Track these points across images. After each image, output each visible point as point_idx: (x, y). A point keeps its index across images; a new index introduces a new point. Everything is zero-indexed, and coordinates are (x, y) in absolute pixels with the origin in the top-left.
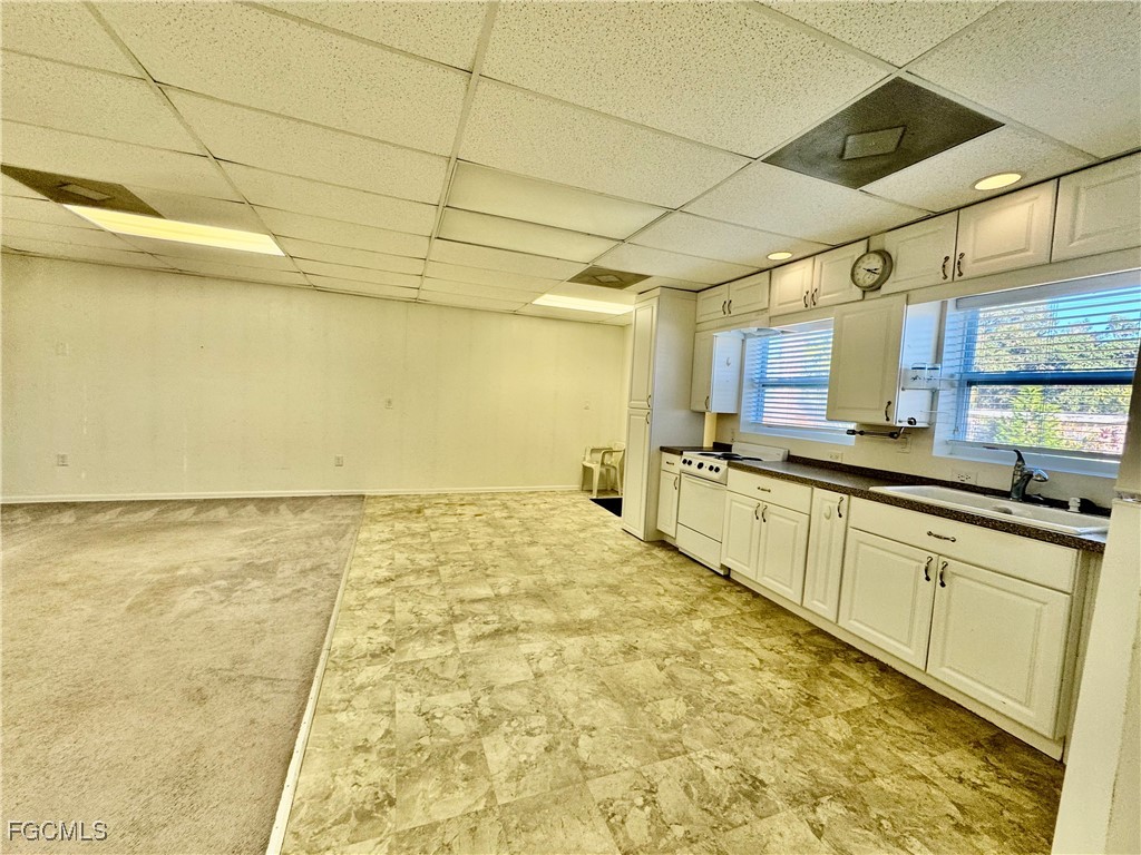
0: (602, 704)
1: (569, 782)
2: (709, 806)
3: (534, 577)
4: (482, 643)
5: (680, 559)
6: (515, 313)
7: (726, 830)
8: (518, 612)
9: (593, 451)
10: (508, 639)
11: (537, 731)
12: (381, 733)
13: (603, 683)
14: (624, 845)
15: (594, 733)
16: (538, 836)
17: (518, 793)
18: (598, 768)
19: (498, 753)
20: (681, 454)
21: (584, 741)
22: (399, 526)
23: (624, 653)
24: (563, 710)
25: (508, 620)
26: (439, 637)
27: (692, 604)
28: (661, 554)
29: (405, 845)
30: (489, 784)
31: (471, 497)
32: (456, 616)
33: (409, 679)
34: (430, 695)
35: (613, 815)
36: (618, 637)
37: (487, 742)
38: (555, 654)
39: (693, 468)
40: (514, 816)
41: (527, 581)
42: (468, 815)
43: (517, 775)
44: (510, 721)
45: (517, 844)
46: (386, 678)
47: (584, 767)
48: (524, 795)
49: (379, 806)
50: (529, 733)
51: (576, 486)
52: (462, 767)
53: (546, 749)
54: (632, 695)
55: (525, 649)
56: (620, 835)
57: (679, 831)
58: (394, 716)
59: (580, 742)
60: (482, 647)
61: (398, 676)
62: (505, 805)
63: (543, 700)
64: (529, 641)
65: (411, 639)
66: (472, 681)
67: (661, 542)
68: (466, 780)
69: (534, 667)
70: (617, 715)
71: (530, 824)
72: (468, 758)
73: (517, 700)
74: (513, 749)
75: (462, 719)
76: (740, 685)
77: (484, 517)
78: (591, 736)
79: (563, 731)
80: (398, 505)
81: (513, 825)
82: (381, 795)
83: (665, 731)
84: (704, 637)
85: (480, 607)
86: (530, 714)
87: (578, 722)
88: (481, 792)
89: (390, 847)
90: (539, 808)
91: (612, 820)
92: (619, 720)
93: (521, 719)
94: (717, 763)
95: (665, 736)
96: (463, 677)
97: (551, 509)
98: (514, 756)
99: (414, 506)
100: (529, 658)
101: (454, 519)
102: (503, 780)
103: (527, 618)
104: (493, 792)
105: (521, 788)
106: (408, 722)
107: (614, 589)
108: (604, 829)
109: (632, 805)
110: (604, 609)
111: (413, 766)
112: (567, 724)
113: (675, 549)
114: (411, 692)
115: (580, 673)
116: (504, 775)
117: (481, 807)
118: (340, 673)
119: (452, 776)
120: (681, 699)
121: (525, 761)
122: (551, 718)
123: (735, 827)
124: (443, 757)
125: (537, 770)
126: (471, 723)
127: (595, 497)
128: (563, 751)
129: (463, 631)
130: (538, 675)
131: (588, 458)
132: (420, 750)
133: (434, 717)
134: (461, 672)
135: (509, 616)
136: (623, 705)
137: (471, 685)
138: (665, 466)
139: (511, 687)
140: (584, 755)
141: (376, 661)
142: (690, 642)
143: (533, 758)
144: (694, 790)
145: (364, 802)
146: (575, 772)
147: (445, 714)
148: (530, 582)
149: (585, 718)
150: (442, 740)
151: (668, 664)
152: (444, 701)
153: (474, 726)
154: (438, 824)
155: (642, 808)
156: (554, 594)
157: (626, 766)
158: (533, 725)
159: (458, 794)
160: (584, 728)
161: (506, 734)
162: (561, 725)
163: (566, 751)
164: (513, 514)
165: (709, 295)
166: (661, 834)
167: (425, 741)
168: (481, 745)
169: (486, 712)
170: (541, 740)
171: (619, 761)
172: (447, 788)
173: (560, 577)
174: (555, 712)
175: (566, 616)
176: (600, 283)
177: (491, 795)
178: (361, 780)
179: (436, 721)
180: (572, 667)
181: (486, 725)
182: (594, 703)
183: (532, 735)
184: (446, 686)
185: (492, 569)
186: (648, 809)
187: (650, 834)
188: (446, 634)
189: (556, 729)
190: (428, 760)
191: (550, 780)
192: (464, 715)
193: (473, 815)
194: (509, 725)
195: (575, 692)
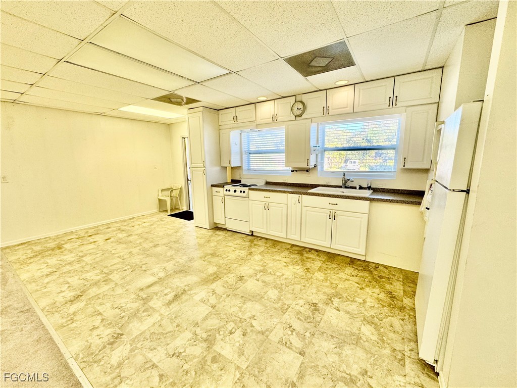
0: (249, 305)
1: (263, 342)
2: (309, 321)
3: (171, 262)
4: (173, 305)
5: (230, 233)
6: (101, 114)
7: (318, 325)
8: (179, 282)
9: (162, 190)
10: (184, 297)
11: (234, 330)
12: (157, 379)
13: (242, 297)
14: (297, 351)
15: (255, 318)
16: (269, 369)
17: (248, 359)
18: (267, 330)
19: (226, 349)
20: (224, 187)
21: (254, 323)
22: (53, 261)
23: (240, 280)
24: (237, 315)
25: (177, 288)
26: (145, 314)
27: (248, 250)
30: (233, 364)
31: (93, 230)
32: (146, 299)
33: (147, 344)
34: (168, 344)
35: (286, 343)
36: (232, 275)
37: (217, 348)
38: (213, 294)
39: (232, 193)
40: (254, 369)
41: (170, 266)
43: (241, 353)
44: (219, 333)
45: (265, 380)
46: (132, 350)
47: (263, 333)
48: (251, 358)
50: (231, 333)
52: (215, 365)
53: (243, 335)
54: (257, 296)
55: (197, 298)
56: (294, 349)
57: (308, 334)
58: (157, 367)
60: (175, 307)
61: (139, 345)
62: (247, 368)
63: (225, 316)
64: (196, 294)
65: (128, 322)
66: (184, 325)
67: (217, 228)
68: (222, 370)
69: (208, 304)
70: (258, 306)
71: (262, 367)
72: (214, 360)
73: (214, 322)
74: (231, 344)
75: (196, 345)
76: (286, 274)
77: (112, 240)
78: (255, 320)
79: (243, 324)
80: (38, 248)
81: (257, 373)
83: (278, 303)
84: (263, 262)
85: (156, 288)
86: (225, 325)
87: (246, 316)
88: (233, 370)
90: (260, 359)
91: (287, 345)
92: (260, 307)
93: (223, 329)
94: (301, 305)
95: (279, 305)
96: (178, 326)
97: (151, 225)
98: (233, 346)
99: (52, 245)
100: (203, 301)
101: (92, 246)
102: (237, 359)
103: (186, 283)
104: (238, 366)
105: (247, 357)
106: (168, 365)
107: (214, 255)
108: (287, 350)
109: (289, 335)
110: (217, 265)
111: (191, 381)
112: (243, 320)
113: (225, 229)
114: (155, 349)
115: (230, 297)
116: (236, 356)
117: (238, 376)
118: (96, 365)
119: (214, 373)
120: (273, 288)
121: (240, 345)
122: (234, 321)
123: (319, 322)
124: (202, 368)
125: (247, 345)
126: (202, 345)
127: (169, 214)
128: (251, 332)
129: (155, 303)
130: (213, 307)
131: (160, 194)
132: (187, 372)
133: (180, 353)
134: (175, 325)
135: (175, 287)
136: (256, 301)
137: (185, 327)
138: (214, 193)
139: (206, 318)
140: (259, 329)
141: (115, 345)
142: (259, 265)
143: (241, 342)
144: (301, 318)
146: (260, 337)
147: (185, 348)
148: (172, 265)
149: (248, 314)
150: (194, 361)
151: (259, 277)
152: (180, 342)
153: (205, 345)
155: (292, 334)
156: (189, 267)
157: (275, 323)
158: (230, 329)
159: (224, 378)
160: (250, 318)
161: (222, 340)
162: (241, 322)
163: (252, 331)
164: (130, 233)
165: (227, 112)
166: (304, 339)
167: (186, 367)
168: (215, 351)
169: (204, 336)
170: (238, 333)
171: (272, 323)
172: (216, 379)
173: (185, 258)
174: (234, 318)
175: (203, 275)
176: (171, 102)
177: (238, 367)
179: (183, 354)
180: (225, 296)
181: (210, 341)
182: (245, 306)
183: (233, 333)
184: (173, 335)
185: (143, 266)
186: (294, 333)
187: (301, 341)
188: (149, 311)
189: (240, 325)
190: (196, 374)
191: (255, 346)
192: (195, 343)
193: (238, 381)
194: (220, 335)
195: (234, 305)
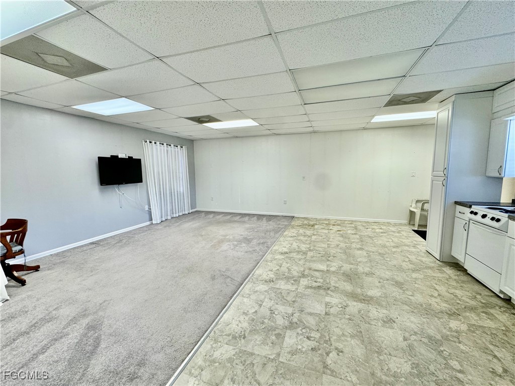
0: (354, 342)
1: (315, 370)
3: (352, 266)
4: (309, 290)
6: (364, 129)
8: (333, 281)
9: (418, 201)
10: (322, 292)
11: (312, 339)
12: (253, 311)
13: (361, 332)
15: (341, 354)
16: (288, 383)
17: (289, 360)
18: (333, 371)
19: (290, 339)
20: (470, 207)
21: (333, 355)
22: (301, 231)
23: (384, 321)
24: (331, 336)
25: (328, 284)
26: (293, 282)
27: (457, 310)
28: (450, 272)
29: (240, 355)
30: (280, 350)
31: (340, 222)
32: (305, 275)
33: (273, 295)
34: (277, 304)
36: (385, 311)
37: (288, 333)
38: (342, 307)
39: (478, 218)
40: (283, 369)
41: (347, 267)
42: (266, 357)
43: (293, 353)
44: (302, 329)
45: (277, 381)
46: (266, 291)
47: (326, 366)
48: (292, 363)
49: (240, 336)
50: (308, 338)
51: (406, 221)
52: (274, 338)
53: (312, 349)
54: (376, 346)
55: (328, 299)
58: (261, 307)
59: (331, 355)
60: (309, 291)
61: (270, 292)
62: (282, 362)
63: (323, 326)
64: (331, 296)
65: (282, 279)
66: (296, 304)
68: (272, 343)
69: (327, 309)
70: (359, 352)
71: (287, 376)
72: (278, 336)
73: (311, 321)
74: (297, 341)
75: (284, 319)
76: (470, 377)
77: (341, 232)
78: (338, 354)
79: (325, 345)
80: (306, 222)
81: (280, 372)
82: (243, 333)
83: (386, 375)
84: (455, 334)
85: (317, 274)
86: (313, 330)
88: (275, 352)
89: (236, 352)
90: (295, 372)
92: (359, 354)
93: (308, 330)
95: (384, 377)
96: (294, 302)
97: (382, 233)
98: (297, 344)
99: (312, 223)
100: (327, 304)
101: (326, 231)
102: (286, 352)
103: (337, 285)
104: (279, 354)
105: (292, 359)
106: (264, 311)
107: (399, 284)
110: (385, 294)
111: (258, 328)
112: (329, 342)
113: (465, 271)
114: (271, 300)
115: (351, 321)
116: (288, 350)
117: (272, 357)
118: (252, 284)
119: (268, 339)
120: (410, 363)
121: (300, 349)
122: (322, 336)
124: (269, 331)
125: (303, 356)
126: (286, 322)
127: (416, 229)
128: (320, 354)
129: (304, 282)
130: (327, 314)
131: (414, 205)
132: (263, 323)
133: (274, 313)
134: (294, 299)
135: (328, 281)
136: (366, 348)
137: (295, 306)
138: (458, 214)
139: (311, 314)
140: (329, 361)
141: (265, 283)
142: (439, 331)
143: (304, 349)
145: (237, 333)
146: (320, 366)
147: (279, 314)
148: (348, 268)
149: (340, 344)
150: (272, 324)
151: (412, 339)
152: (281, 309)
153: (287, 323)
154: (254, 354)
156: (359, 277)
157: (349, 379)
158: (312, 335)
159: (267, 347)
160: (336, 349)
161: (298, 333)
162: (326, 342)
163: (321, 355)
164: (357, 233)
167: (266, 321)
168: (285, 332)
169: (295, 320)
170: (312, 344)
171: (347, 374)
172: (264, 343)
173: (367, 270)
174: (326, 334)
175: (359, 291)
176: (406, 103)
177: (279, 355)
178: (240, 325)
179: (274, 315)
180: (347, 317)
181: (292, 326)
182: (349, 339)
183: (309, 339)
184: (285, 303)
185: (332, 258)
188: (296, 281)
189: (322, 342)
190: (263, 329)
191: (306, 363)
192: (285, 317)
193: (268, 358)
194: (301, 330)
195: (342, 329)
